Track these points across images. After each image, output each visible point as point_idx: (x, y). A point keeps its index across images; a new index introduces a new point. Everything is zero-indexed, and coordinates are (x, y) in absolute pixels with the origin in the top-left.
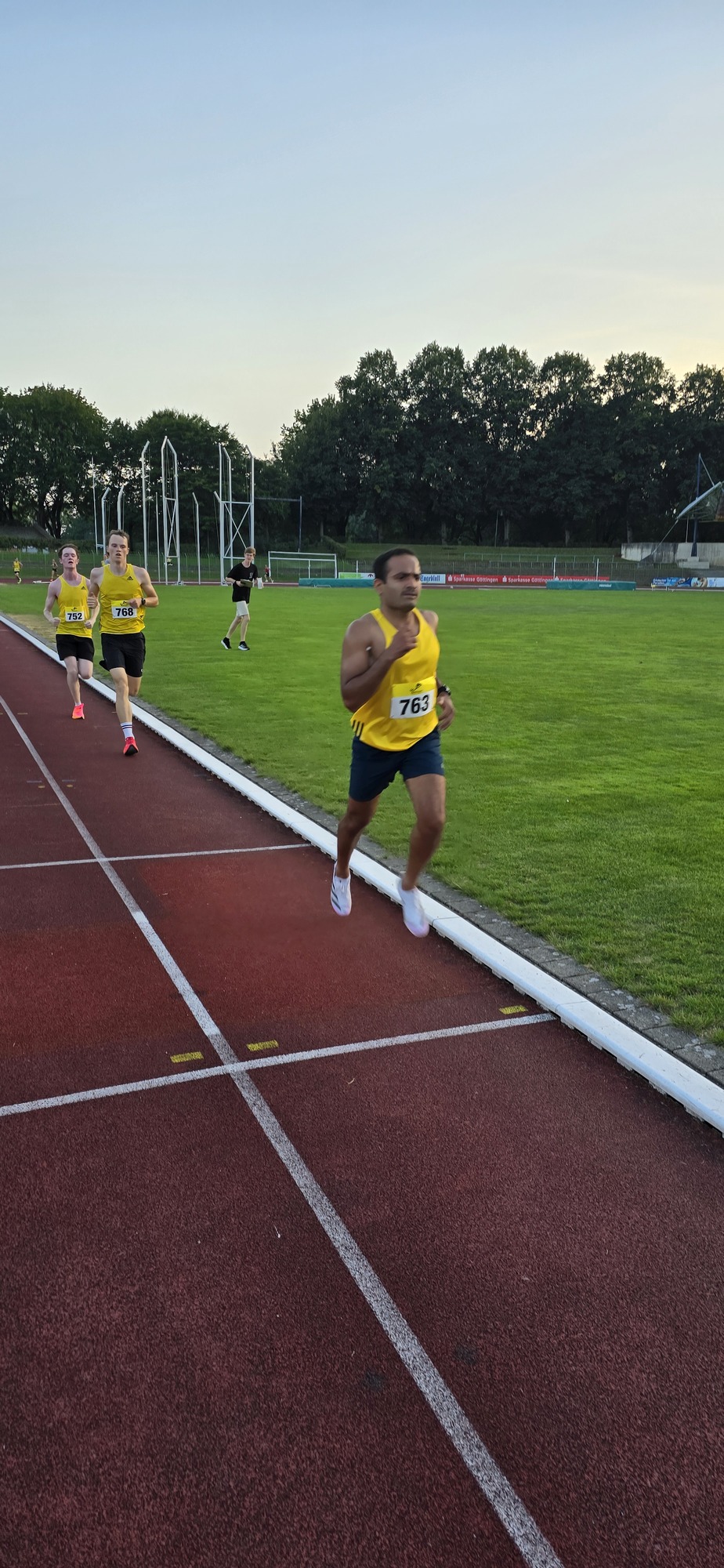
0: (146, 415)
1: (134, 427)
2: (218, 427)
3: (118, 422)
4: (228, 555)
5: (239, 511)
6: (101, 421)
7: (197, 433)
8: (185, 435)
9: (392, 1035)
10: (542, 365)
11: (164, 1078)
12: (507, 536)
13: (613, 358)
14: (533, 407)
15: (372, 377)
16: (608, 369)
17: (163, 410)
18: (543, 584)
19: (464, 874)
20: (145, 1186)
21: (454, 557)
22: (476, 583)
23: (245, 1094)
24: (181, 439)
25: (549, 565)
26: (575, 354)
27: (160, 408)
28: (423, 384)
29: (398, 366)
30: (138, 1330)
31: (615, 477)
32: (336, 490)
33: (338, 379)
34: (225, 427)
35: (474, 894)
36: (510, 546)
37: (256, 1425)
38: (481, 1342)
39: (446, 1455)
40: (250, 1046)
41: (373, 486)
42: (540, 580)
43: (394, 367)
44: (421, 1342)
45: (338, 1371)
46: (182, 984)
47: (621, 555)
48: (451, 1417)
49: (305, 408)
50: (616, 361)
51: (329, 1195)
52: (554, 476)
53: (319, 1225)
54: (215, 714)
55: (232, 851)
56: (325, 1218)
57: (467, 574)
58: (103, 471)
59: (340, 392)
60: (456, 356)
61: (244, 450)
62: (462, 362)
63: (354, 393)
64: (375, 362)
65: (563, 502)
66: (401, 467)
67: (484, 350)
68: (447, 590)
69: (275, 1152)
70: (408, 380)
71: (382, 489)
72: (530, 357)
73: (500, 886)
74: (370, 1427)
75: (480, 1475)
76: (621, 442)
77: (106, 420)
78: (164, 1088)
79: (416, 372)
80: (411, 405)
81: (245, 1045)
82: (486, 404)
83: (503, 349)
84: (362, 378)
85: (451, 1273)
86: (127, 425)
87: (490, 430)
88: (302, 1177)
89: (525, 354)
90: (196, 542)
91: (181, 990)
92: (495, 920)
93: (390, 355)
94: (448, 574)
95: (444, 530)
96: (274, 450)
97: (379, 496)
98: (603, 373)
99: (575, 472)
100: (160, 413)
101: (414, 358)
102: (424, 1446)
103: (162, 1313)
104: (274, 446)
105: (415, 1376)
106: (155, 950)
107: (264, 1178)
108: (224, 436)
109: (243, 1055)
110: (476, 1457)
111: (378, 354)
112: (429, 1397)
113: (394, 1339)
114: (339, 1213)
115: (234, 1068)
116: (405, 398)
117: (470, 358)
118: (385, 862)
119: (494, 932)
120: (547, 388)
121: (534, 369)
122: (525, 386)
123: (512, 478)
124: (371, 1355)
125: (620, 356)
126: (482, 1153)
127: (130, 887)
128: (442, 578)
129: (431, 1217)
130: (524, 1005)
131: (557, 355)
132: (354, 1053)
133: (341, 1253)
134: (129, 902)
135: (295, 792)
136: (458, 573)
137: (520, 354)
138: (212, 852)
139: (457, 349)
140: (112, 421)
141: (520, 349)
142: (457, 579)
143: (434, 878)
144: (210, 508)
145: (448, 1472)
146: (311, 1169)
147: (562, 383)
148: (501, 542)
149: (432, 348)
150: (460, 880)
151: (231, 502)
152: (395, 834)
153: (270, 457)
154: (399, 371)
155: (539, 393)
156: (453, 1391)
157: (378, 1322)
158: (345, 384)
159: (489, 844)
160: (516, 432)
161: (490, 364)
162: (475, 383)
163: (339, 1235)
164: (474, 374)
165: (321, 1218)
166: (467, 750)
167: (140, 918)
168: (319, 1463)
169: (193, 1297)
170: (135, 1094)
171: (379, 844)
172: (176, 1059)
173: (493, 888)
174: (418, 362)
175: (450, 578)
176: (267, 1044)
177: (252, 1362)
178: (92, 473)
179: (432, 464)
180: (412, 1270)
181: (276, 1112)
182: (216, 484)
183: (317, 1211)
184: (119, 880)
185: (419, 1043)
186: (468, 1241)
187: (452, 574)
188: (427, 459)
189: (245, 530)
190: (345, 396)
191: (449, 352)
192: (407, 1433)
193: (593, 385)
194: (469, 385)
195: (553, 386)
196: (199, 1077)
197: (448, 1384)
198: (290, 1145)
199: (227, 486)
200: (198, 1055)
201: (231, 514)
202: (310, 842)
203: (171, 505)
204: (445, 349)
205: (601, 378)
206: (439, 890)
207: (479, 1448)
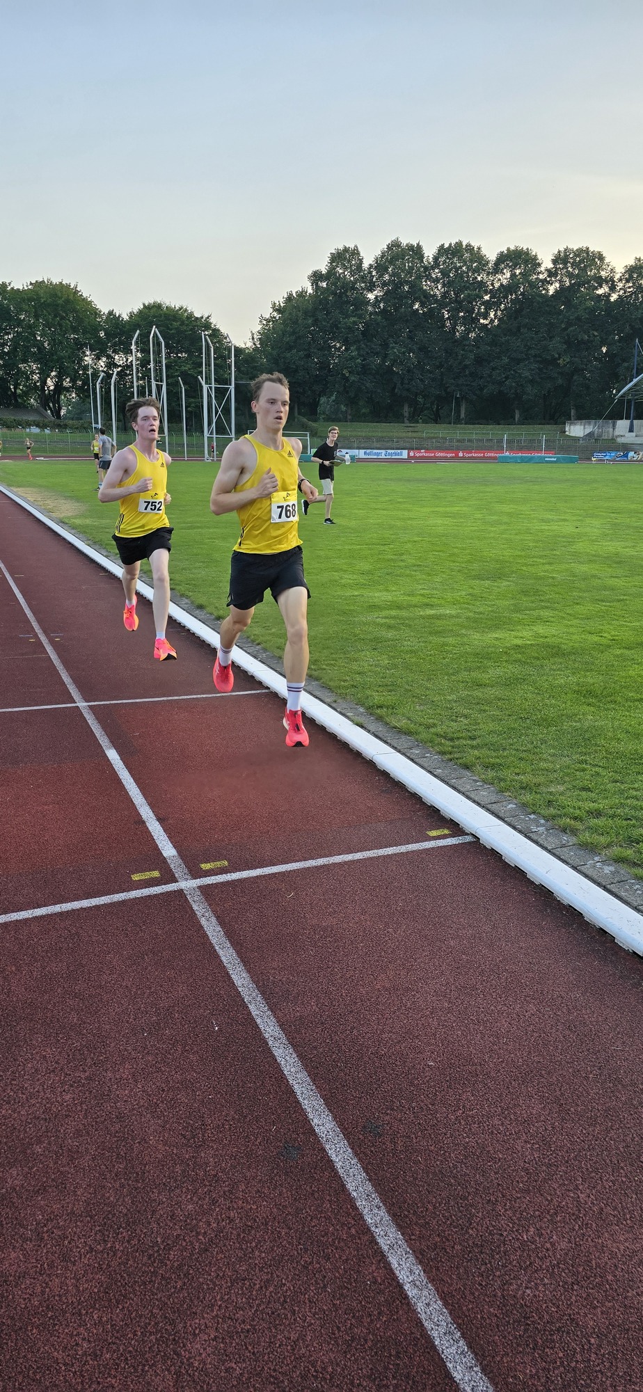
0: (137, 307)
1: (126, 317)
2: (202, 317)
3: (111, 313)
4: (212, 433)
5: (221, 393)
6: (96, 313)
7: (183, 323)
8: (171, 325)
9: (330, 855)
10: (495, 259)
11: (125, 894)
12: (463, 415)
13: (559, 252)
14: (487, 298)
15: (341, 271)
16: (555, 262)
17: (152, 302)
18: (495, 458)
19: (403, 715)
20: (100, 987)
21: (415, 435)
22: (435, 457)
23: (195, 907)
24: (168, 328)
25: (501, 441)
26: (525, 249)
27: (149, 300)
28: (387, 277)
29: (364, 260)
30: (86, 1110)
31: (560, 361)
32: (308, 373)
33: (310, 273)
34: (208, 318)
35: (411, 732)
36: (466, 424)
37: (184, 1190)
38: (387, 1118)
39: (349, 1214)
40: (203, 866)
41: (342, 370)
42: (492, 455)
43: (361, 261)
44: (335, 1118)
45: (260, 1143)
46: (146, 812)
47: (565, 432)
48: (356, 1182)
49: (280, 300)
50: (562, 254)
51: (263, 993)
52: (506, 360)
53: (253, 1019)
54: (191, 576)
55: (199, 696)
56: (258, 1013)
57: (427, 450)
58: (98, 358)
59: (312, 285)
60: (417, 251)
61: (226, 338)
62: (421, 257)
63: (325, 286)
64: (344, 257)
65: (514, 384)
66: (368, 353)
67: (443, 245)
68: (409, 464)
69: (218, 957)
70: (374, 273)
71: (350, 372)
72: (484, 251)
73: (434, 725)
74: (285, 1191)
75: (377, 1231)
76: (566, 329)
77: (100, 312)
78: (123, 902)
79: (380, 266)
80: (377, 297)
81: (198, 864)
82: (445, 295)
83: (459, 244)
84: (331, 272)
85: (367, 1059)
86: (119, 316)
87: (448, 318)
88: (241, 978)
89: (479, 248)
90: (181, 421)
91: (144, 817)
92: (428, 755)
93: (357, 250)
94: (410, 449)
95: (406, 410)
96: (253, 338)
97: (347, 379)
98: (550, 265)
99: (524, 357)
100: (150, 304)
101: (379, 253)
102: (331, 1207)
103: (108, 1095)
104: (253, 334)
105: (327, 1147)
106: (124, 782)
107: (207, 979)
108: (207, 325)
109: (196, 873)
110: (376, 1216)
111: (346, 250)
112: (338, 1165)
113: (310, 1116)
114: (271, 1009)
115: (188, 884)
116: (371, 290)
117: (429, 252)
118: (334, 705)
119: (426, 765)
120: (500, 280)
121: (488, 262)
122: (479, 279)
123: (467, 362)
124: (289, 1130)
125: (566, 250)
126: (401, 956)
127: (105, 727)
128: (405, 454)
129: (351, 1012)
130: (448, 828)
131: (508, 249)
132: (294, 871)
133: (270, 1043)
134: (103, 740)
135: (259, 644)
136: (418, 449)
137: (475, 249)
138: (181, 698)
139: (418, 244)
140: (106, 312)
141: (475, 244)
142: (418, 455)
143: (377, 719)
144: (194, 391)
145: (350, 1228)
146: (249, 971)
147: (513, 276)
148: (458, 421)
149: (395, 244)
150: (399, 721)
151: (213, 386)
152: (344, 681)
153: (249, 344)
154: (365, 265)
155: (492, 284)
156: (360, 1160)
157: (298, 1102)
158: (316, 277)
159: (427, 689)
160: (471, 321)
161: (448, 258)
162: (434, 276)
163: (269, 1028)
164: (433, 268)
165: (254, 1012)
166: (415, 606)
167: (112, 755)
168: (237, 1221)
169: (136, 1081)
170: (97, 907)
171: (330, 689)
172: (136, 877)
173: (428, 727)
174: (382, 257)
175: (412, 454)
176: (218, 864)
177: (184, 1136)
178: (88, 360)
179: (395, 350)
180: (331, 1056)
181: (221, 922)
182: (200, 369)
183: (252, 1007)
184: (96, 722)
185: (352, 862)
186: (383, 1031)
187: (413, 449)
188: (391, 345)
189: (227, 411)
190: (317, 288)
191: (411, 247)
192: (316, 1195)
193: (541, 277)
194: (429, 277)
195: (505, 277)
196: (155, 893)
197: (356, 1154)
198: (231, 950)
199: (210, 370)
200: (156, 874)
201: (213, 396)
202: (269, 688)
203: (159, 388)
204: (407, 245)
205: (548, 270)
206: (380, 729)
207: (379, 1208)
